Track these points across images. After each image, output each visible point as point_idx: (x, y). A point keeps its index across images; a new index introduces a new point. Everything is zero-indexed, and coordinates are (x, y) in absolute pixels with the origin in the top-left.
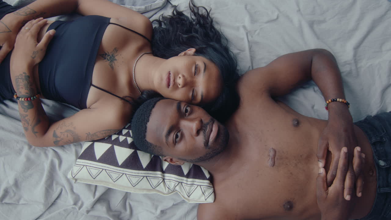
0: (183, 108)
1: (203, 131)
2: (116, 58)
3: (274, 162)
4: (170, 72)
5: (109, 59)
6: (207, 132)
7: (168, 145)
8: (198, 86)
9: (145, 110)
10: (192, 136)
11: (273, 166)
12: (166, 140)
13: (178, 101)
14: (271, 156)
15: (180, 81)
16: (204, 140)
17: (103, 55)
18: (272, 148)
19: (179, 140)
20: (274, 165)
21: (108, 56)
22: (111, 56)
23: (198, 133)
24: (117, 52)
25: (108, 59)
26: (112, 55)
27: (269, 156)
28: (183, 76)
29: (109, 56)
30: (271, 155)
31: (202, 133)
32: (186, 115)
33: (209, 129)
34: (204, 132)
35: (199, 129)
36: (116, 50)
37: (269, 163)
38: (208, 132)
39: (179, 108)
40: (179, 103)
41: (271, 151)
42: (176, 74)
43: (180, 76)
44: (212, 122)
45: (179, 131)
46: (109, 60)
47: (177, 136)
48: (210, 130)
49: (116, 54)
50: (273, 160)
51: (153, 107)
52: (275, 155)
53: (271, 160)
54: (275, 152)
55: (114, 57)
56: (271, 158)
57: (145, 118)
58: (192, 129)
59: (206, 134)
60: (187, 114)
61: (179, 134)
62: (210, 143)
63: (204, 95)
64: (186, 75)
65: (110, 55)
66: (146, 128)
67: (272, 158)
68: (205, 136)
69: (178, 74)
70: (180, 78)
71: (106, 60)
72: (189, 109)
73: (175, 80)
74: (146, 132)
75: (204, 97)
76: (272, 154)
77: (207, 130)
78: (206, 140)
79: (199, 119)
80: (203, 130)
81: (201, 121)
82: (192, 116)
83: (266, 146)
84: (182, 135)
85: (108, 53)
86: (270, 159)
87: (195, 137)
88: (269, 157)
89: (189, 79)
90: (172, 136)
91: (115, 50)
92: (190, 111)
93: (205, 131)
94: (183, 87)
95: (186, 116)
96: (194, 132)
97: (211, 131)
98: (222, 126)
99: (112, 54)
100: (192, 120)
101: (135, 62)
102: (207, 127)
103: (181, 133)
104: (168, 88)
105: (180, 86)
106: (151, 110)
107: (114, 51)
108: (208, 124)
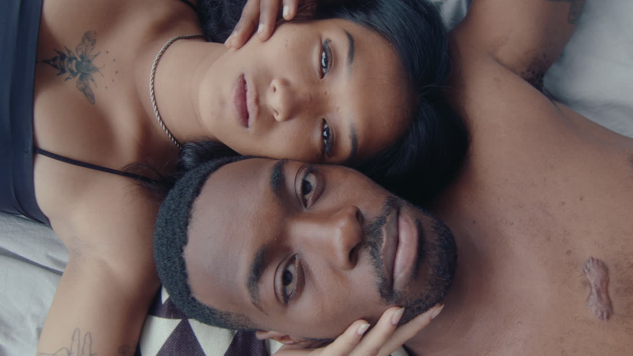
0: (294, 181)
1: (370, 248)
2: (96, 63)
3: (610, 304)
4: (243, 76)
5: (75, 71)
6: (381, 250)
7: (261, 309)
8: (338, 109)
9: (173, 207)
10: (334, 270)
11: (608, 317)
12: (253, 297)
13: (277, 161)
14: (593, 286)
15: (275, 101)
16: (379, 280)
17: (55, 59)
18: (593, 259)
19: (297, 290)
20: (609, 312)
21: (70, 60)
22: (79, 59)
23: (353, 257)
24: (93, 44)
25: (72, 72)
26: (82, 57)
27: (586, 284)
28: (285, 83)
29: (74, 62)
30: (592, 281)
31: (365, 257)
32: (305, 202)
33: (388, 241)
34: (372, 254)
35: (354, 244)
36: (90, 38)
37: (592, 308)
38: (386, 249)
39: (279, 183)
40: (280, 166)
41: (589, 270)
42: (263, 79)
43: (275, 83)
44: (394, 212)
45: (292, 260)
46: (77, 73)
47: (286, 278)
48: (391, 240)
49: (94, 52)
50: (603, 296)
51: (197, 192)
52: (606, 281)
53: (594, 297)
54: (604, 268)
55: (89, 61)
56: (594, 291)
57: (174, 234)
58: (329, 248)
59: (381, 257)
60: (309, 197)
61: (292, 269)
62: (398, 286)
63: (360, 133)
64: (292, 78)
65: (75, 58)
66: (183, 265)
67: (598, 292)
68: (377, 266)
69: (269, 80)
70: (275, 90)
71: (67, 74)
72: (312, 180)
73: (261, 99)
74: (185, 276)
75: (360, 142)
76: (594, 277)
77: (384, 245)
78: (385, 279)
79: (350, 210)
80: (370, 243)
81: (358, 216)
82: (327, 203)
83: (569, 252)
84: (303, 272)
85: (69, 51)
86: (591, 294)
87: (345, 273)
88: (588, 289)
89: (303, 91)
90: (271, 279)
91: (87, 41)
92: (316, 188)
93: (374, 246)
94: (289, 117)
95: (306, 205)
96: (341, 256)
97: (397, 242)
98: (428, 220)
99: (80, 53)
100: (327, 218)
101: (151, 66)
102: (380, 233)
103: (297, 266)
104: (247, 126)
105: (278, 118)
106: (190, 205)
107: (83, 41)
108: (381, 221)
